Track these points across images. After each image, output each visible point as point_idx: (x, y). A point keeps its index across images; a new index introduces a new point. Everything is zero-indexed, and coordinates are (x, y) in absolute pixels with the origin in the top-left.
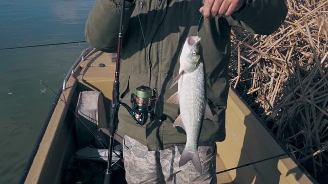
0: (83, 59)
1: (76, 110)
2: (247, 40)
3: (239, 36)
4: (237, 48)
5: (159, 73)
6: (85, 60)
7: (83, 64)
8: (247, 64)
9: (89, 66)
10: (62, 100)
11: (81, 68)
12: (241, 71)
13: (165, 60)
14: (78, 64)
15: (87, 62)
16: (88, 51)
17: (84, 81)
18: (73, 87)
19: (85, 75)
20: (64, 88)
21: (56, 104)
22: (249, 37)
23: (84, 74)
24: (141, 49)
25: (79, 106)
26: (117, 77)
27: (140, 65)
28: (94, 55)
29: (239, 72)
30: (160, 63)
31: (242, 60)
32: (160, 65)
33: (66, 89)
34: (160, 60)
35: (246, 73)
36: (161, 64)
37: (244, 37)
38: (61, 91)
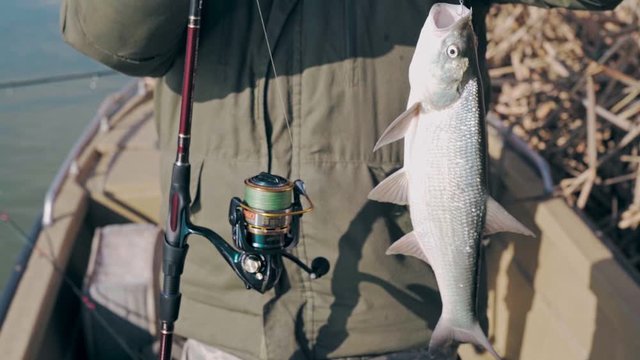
0: (104, 127)
1: (85, 288)
2: (615, 57)
3: (591, 43)
4: (585, 83)
5: (295, 151)
6: (111, 128)
7: (105, 143)
8: (617, 133)
9: (121, 147)
10: (42, 255)
11: (98, 156)
12: (599, 155)
13: (310, 112)
14: (88, 143)
15: (118, 134)
16: (120, 103)
17: (108, 195)
18: (76, 215)
19: (113, 174)
20: (47, 219)
21: (24, 267)
22: (622, 47)
23: (107, 173)
24: (238, 89)
25: (95, 273)
26: (185, 150)
27: (236, 131)
28: (139, 114)
29: (591, 158)
30: (295, 122)
31: (600, 119)
32: (295, 130)
33: (54, 221)
34: (295, 114)
35: (614, 160)
36: (300, 126)
37: (604, 47)
38: (39, 228)
